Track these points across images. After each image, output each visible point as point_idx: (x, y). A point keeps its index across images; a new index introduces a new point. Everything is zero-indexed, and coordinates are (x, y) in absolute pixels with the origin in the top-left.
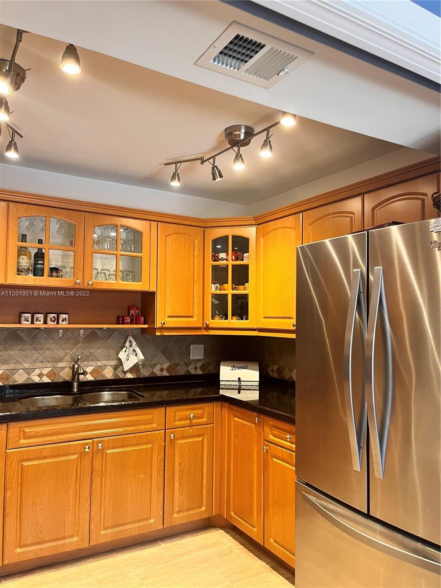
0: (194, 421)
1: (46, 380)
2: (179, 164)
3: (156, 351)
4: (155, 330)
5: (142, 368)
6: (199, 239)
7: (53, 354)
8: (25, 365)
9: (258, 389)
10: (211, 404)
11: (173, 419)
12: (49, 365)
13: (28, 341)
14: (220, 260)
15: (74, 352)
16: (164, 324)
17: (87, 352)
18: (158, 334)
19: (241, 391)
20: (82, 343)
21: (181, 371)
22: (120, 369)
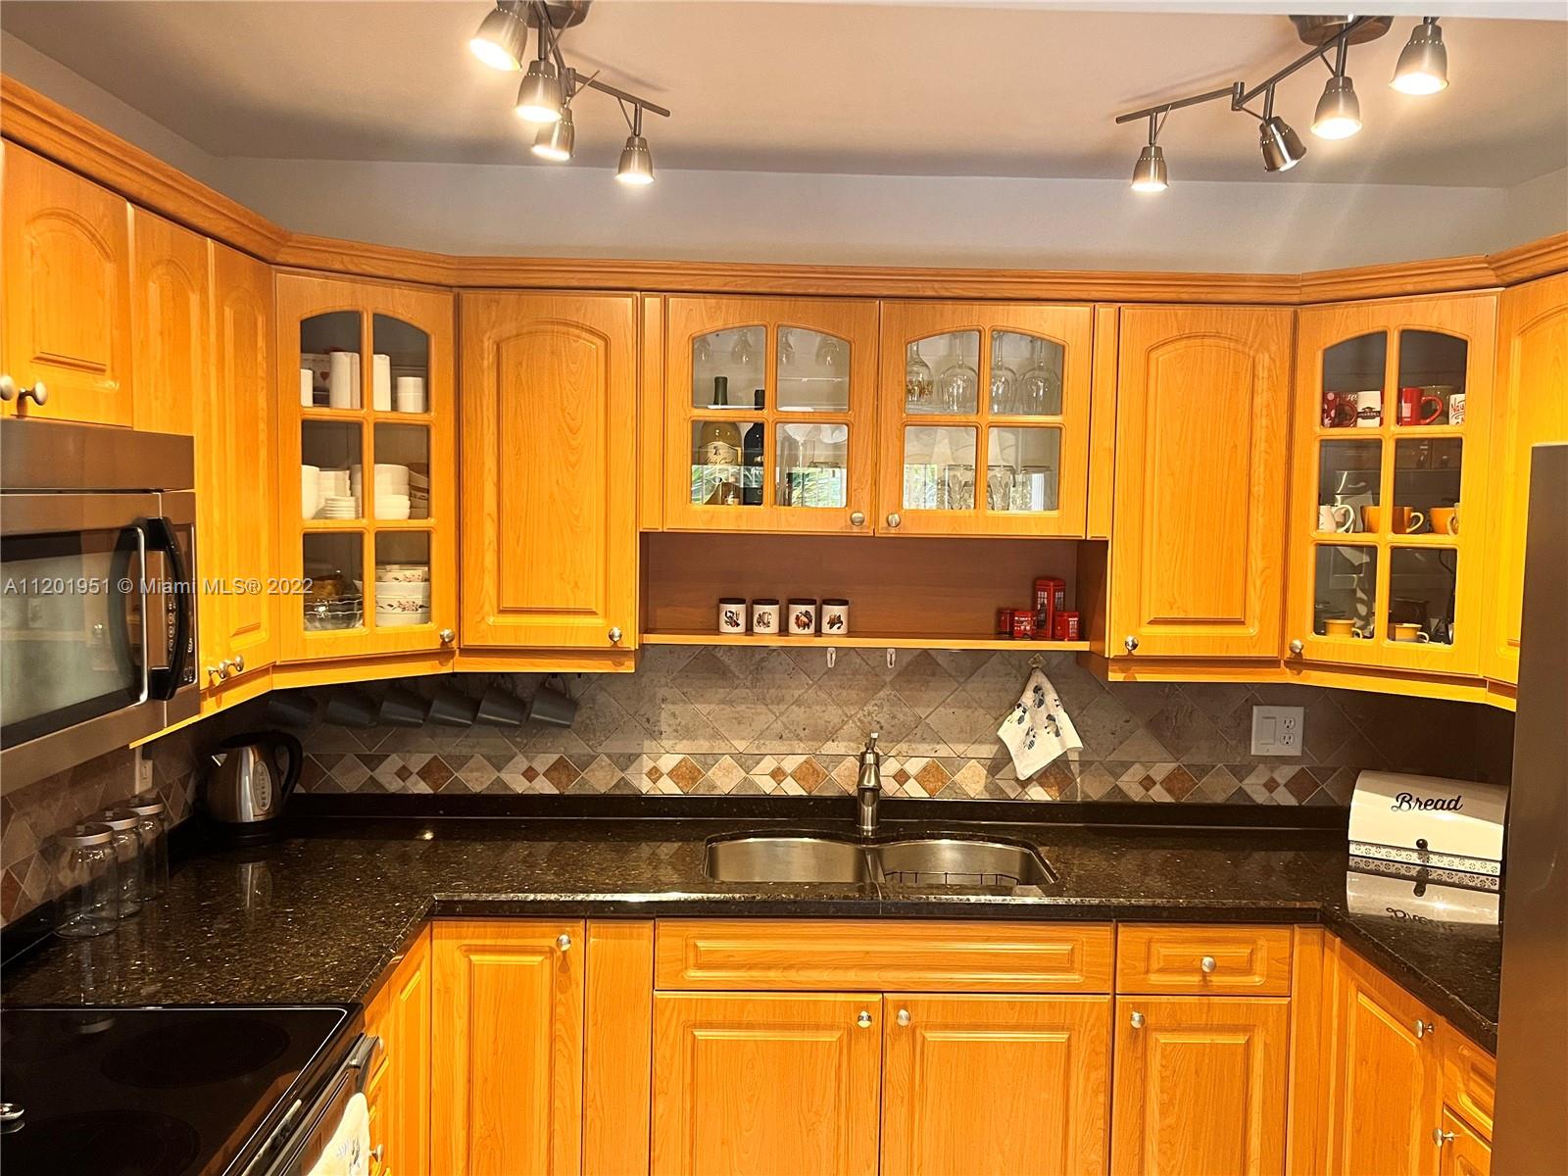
0: (1217, 980)
1: (792, 789)
2: (1161, 116)
3: (1127, 721)
4: (1105, 663)
5: (1081, 772)
6: (1273, 348)
7: (809, 718)
8: (736, 743)
9: (1496, 888)
10: (1282, 933)
11: (1142, 966)
12: (800, 747)
13: (742, 676)
14: (1359, 415)
15: (869, 714)
16: (1135, 646)
17: (905, 715)
18: (1115, 676)
19: (1428, 886)
20: (894, 689)
21: (1217, 790)
22: (1005, 772)
